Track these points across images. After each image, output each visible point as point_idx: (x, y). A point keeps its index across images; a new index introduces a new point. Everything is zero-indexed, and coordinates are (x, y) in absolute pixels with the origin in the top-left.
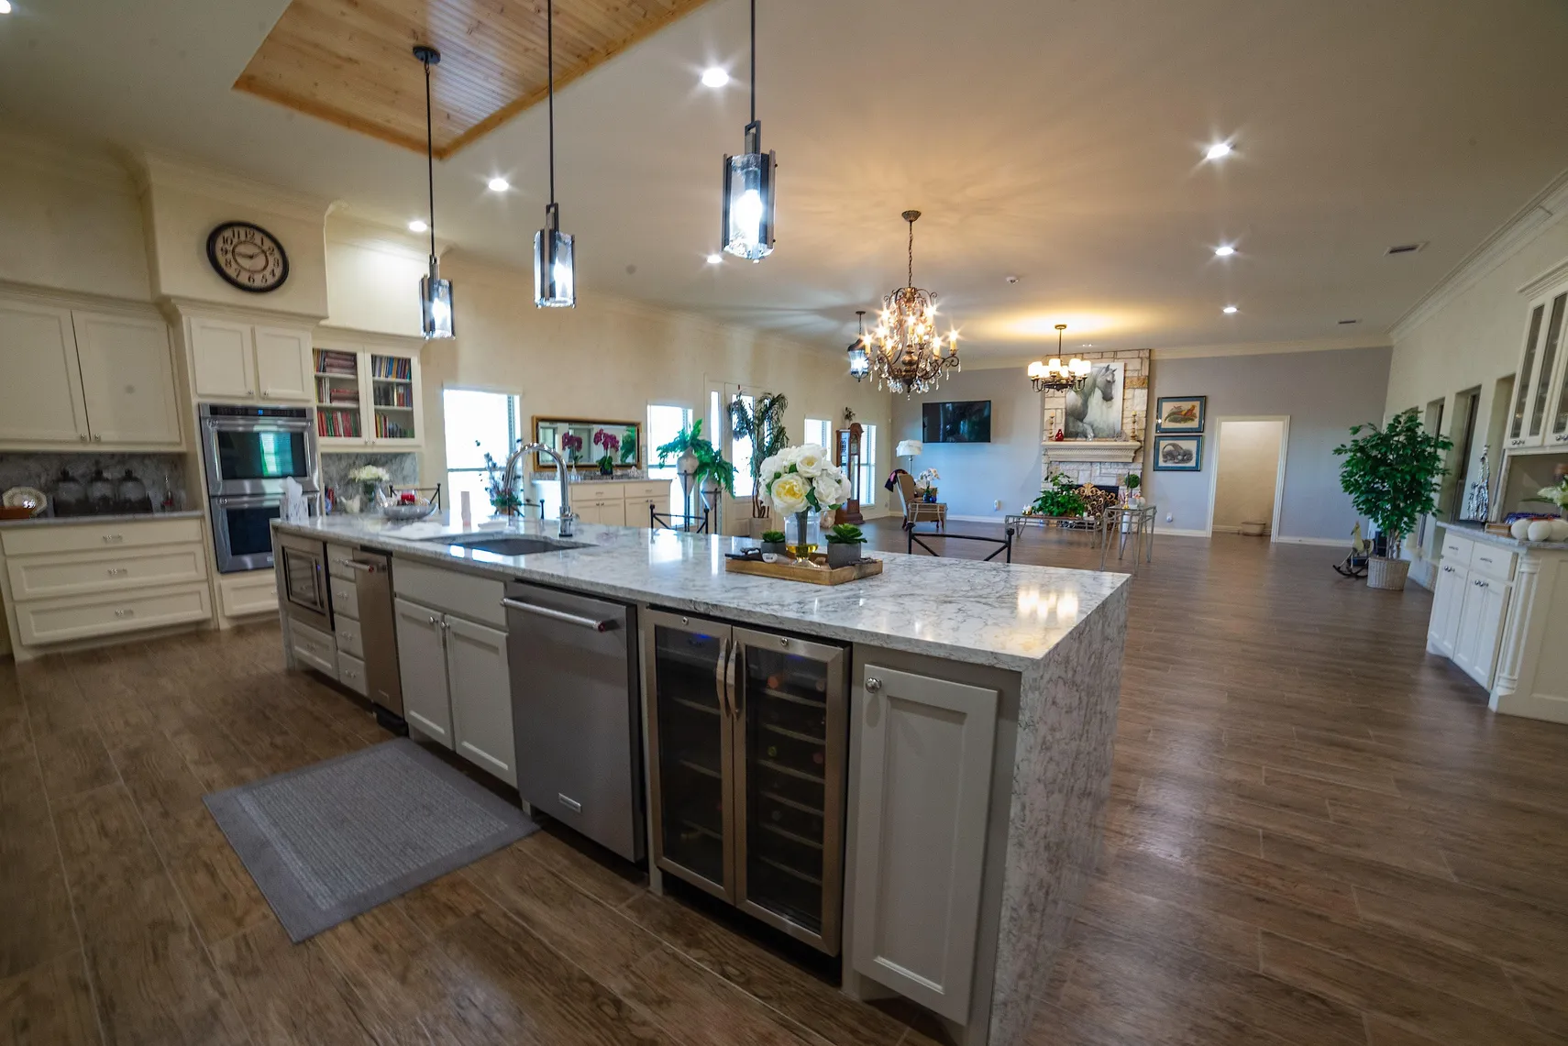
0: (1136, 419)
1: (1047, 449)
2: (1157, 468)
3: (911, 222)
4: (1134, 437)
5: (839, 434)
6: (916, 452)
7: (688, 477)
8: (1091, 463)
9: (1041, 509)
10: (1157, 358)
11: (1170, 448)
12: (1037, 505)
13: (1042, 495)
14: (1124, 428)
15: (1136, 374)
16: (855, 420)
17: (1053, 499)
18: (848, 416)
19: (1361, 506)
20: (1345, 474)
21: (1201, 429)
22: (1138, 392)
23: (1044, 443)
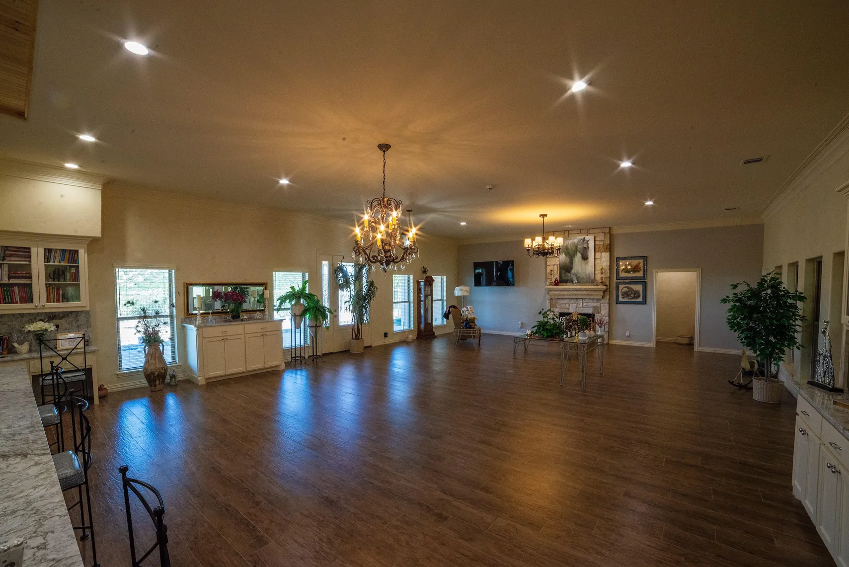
0: (603, 271)
1: (550, 290)
2: (618, 302)
3: (384, 151)
4: (602, 283)
5: (419, 283)
6: (466, 294)
7: (297, 317)
8: (577, 299)
9: (536, 333)
10: (614, 233)
11: (626, 289)
12: (534, 330)
13: (536, 324)
14: (596, 277)
15: (602, 243)
16: (428, 274)
17: (544, 327)
18: (425, 272)
19: (743, 341)
20: (730, 317)
21: (645, 277)
22: (603, 254)
23: (547, 287)
